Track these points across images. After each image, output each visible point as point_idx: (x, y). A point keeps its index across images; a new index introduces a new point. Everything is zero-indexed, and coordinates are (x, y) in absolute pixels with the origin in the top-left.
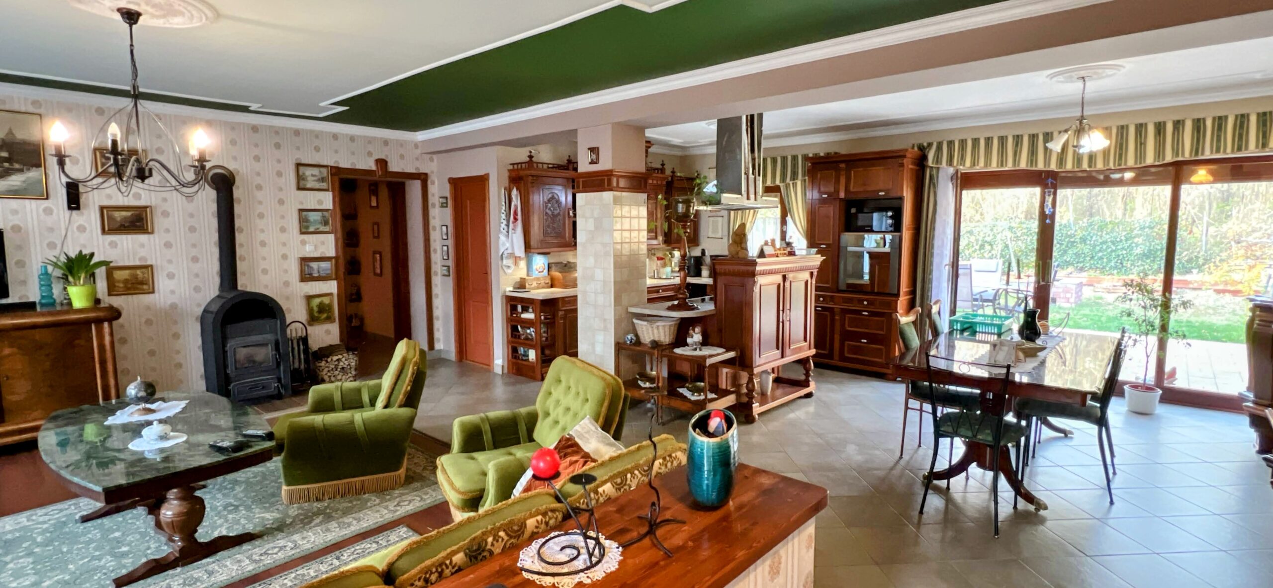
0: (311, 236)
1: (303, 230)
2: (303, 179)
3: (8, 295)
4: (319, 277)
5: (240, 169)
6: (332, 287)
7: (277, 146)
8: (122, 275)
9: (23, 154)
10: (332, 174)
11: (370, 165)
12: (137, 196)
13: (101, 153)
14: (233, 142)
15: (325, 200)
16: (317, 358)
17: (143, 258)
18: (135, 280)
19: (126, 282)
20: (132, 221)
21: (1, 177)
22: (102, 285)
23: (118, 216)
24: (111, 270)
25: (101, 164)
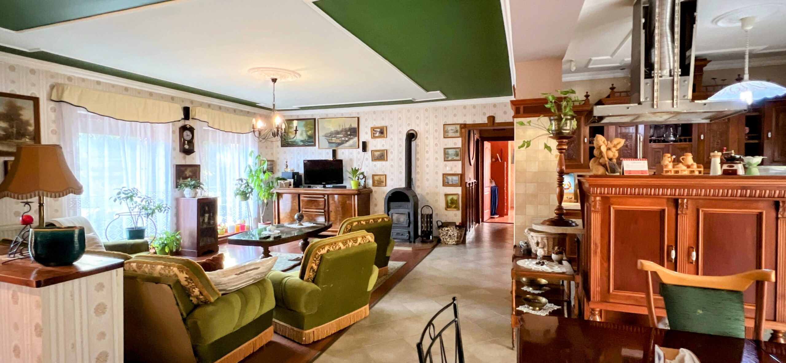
0: (449, 162)
1: (446, 159)
2: (447, 132)
3: (342, 183)
4: (452, 184)
5: (419, 130)
6: (458, 190)
7: (436, 117)
8: (376, 178)
9: (354, 132)
10: (461, 128)
11: (484, 120)
12: (383, 145)
13: (373, 129)
14: (418, 118)
15: (458, 142)
16: (439, 227)
17: (383, 172)
18: (379, 182)
19: (377, 181)
20: (381, 156)
21: (347, 141)
22: (370, 182)
23: (377, 154)
24: (373, 176)
25: (374, 133)
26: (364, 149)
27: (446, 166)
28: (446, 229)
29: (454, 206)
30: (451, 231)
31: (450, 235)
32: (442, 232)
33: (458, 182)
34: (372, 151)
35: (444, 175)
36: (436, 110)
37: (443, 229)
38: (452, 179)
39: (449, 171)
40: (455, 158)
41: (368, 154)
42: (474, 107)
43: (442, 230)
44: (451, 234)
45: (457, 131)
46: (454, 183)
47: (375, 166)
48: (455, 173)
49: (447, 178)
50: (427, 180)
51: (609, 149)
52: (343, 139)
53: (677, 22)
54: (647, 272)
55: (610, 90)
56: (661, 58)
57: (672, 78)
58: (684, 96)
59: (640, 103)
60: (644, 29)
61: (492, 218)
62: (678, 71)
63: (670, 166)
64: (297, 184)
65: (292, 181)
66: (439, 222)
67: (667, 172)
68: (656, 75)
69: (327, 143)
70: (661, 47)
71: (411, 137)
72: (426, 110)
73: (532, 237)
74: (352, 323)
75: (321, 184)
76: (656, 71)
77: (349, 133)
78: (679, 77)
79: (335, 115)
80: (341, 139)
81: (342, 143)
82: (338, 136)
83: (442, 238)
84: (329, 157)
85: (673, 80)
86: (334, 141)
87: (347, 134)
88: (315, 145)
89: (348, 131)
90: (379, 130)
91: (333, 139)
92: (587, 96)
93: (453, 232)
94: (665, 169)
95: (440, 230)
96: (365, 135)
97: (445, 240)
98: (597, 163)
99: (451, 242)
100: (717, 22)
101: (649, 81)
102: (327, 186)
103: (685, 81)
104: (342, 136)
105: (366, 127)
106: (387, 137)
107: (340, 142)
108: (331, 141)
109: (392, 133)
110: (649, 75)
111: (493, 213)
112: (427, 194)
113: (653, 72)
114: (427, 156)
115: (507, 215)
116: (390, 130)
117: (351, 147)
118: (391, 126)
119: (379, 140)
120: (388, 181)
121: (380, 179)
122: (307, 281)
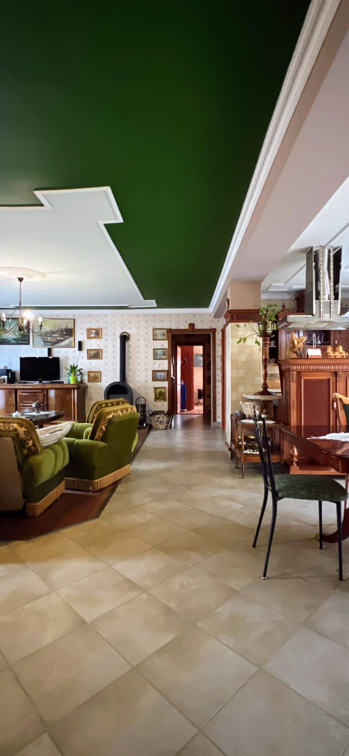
0: (158, 360)
1: (155, 358)
2: (155, 335)
3: (59, 379)
4: (160, 379)
5: (132, 333)
6: (166, 384)
7: (146, 322)
8: (92, 374)
9: (70, 332)
10: (168, 332)
11: (186, 327)
12: (98, 345)
13: (89, 330)
14: (130, 322)
15: (165, 344)
16: (151, 415)
17: (99, 369)
18: (95, 377)
19: (93, 377)
20: (96, 355)
21: (62, 341)
22: (86, 378)
23: (92, 353)
24: (89, 372)
25: (89, 334)
26: (80, 348)
27: (155, 363)
28: (158, 416)
29: (162, 397)
30: (161, 417)
31: (160, 422)
32: (154, 419)
33: (164, 377)
34: (87, 350)
35: (154, 372)
36: (146, 316)
37: (155, 417)
38: (160, 375)
39: (157, 368)
40: (163, 357)
41: (84, 353)
42: (178, 315)
43: (154, 417)
44: (162, 421)
45: (164, 335)
46: (162, 378)
47: (90, 363)
48: (163, 370)
49: (156, 374)
50: (139, 376)
51: (298, 343)
52: (59, 338)
53: (332, 267)
54: (337, 399)
56: (324, 288)
57: (329, 301)
58: (336, 312)
59: (313, 315)
60: (314, 269)
61: (182, 411)
62: (333, 297)
63: (331, 354)
64: (12, 379)
65: (6, 377)
66: (150, 412)
67: (330, 356)
68: (321, 298)
69: (42, 341)
70: (323, 282)
71: (124, 338)
73: (246, 405)
75: (37, 380)
76: (321, 296)
77: (65, 333)
78: (333, 301)
79: (50, 316)
80: (56, 338)
81: (58, 342)
82: (53, 335)
83: (153, 425)
84: (45, 354)
85: (330, 302)
86: (49, 340)
87: (63, 334)
88: (28, 344)
89: (64, 331)
90: (94, 331)
91: (48, 338)
93: (163, 418)
94: (329, 355)
95: (152, 418)
96: (80, 335)
97: (156, 426)
98: (292, 351)
99: (162, 426)
100: (347, 268)
101: (318, 301)
102: (44, 382)
103: (336, 303)
104: (57, 335)
105: (82, 328)
106: (102, 338)
107: (56, 341)
108: (46, 340)
109: (106, 334)
110: (318, 298)
111: (183, 408)
112: (139, 388)
113: (320, 296)
114: (139, 355)
115: (193, 409)
116: (104, 332)
117: (67, 346)
118: (106, 328)
119: (94, 340)
120: (103, 377)
121: (95, 375)
122: (97, 440)
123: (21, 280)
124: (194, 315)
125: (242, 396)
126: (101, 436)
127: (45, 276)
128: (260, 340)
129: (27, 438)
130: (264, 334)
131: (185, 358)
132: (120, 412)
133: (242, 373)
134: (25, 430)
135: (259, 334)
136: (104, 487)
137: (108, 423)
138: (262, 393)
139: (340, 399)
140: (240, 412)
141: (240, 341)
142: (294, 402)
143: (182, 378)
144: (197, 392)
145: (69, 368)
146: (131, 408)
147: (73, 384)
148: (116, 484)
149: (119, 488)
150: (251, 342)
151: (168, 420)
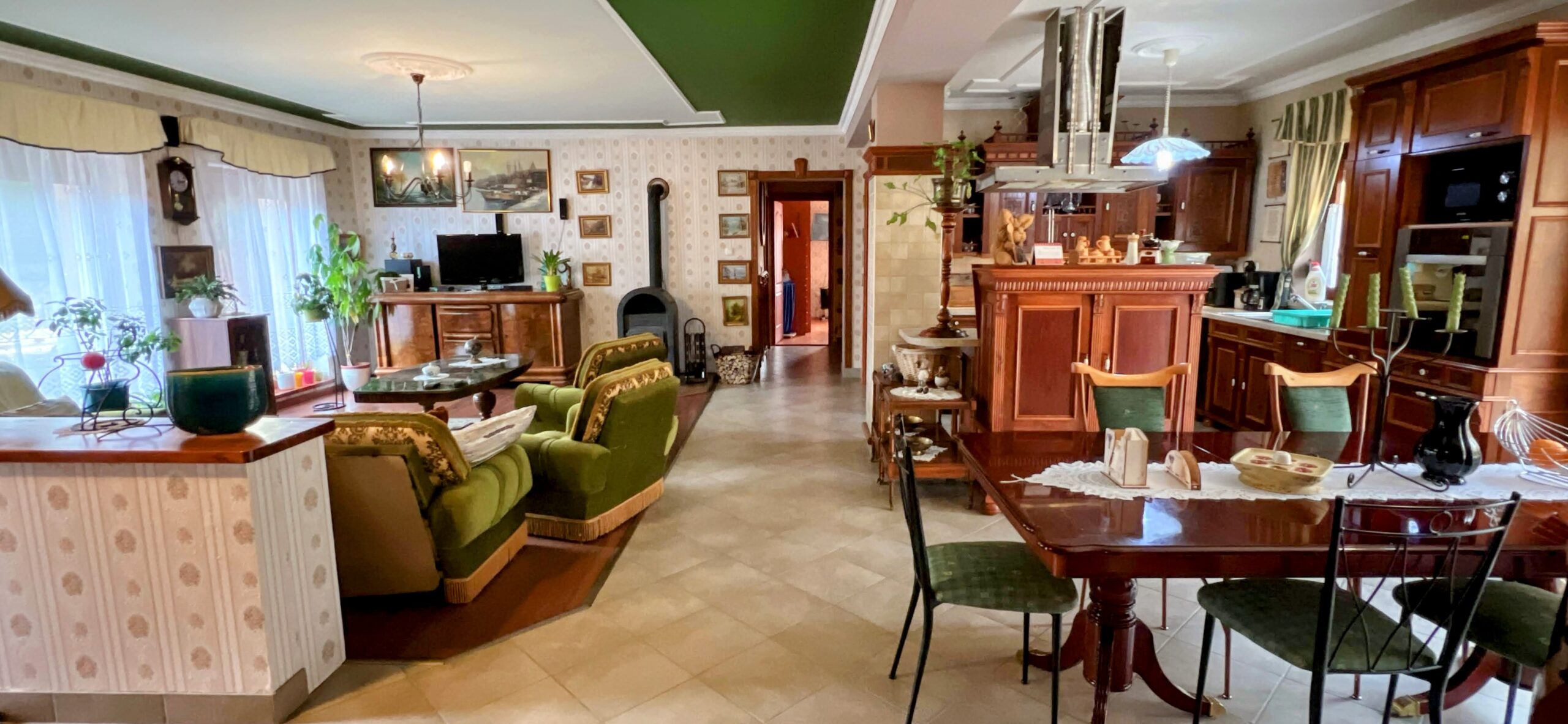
0: (729, 240)
1: (723, 235)
2: (724, 185)
3: (522, 279)
4: (736, 280)
5: (673, 180)
6: (747, 290)
7: (703, 155)
8: (591, 270)
9: (540, 180)
10: (750, 179)
11: (790, 166)
12: (602, 208)
13: (581, 175)
14: (668, 156)
15: (745, 205)
16: (716, 356)
17: (605, 258)
18: (599, 275)
19: (594, 275)
20: (598, 228)
21: (525, 198)
22: (579, 277)
23: (590, 223)
24: (585, 266)
25: (582, 184)
26: (564, 213)
27: (723, 246)
28: (729, 358)
29: (739, 317)
30: (737, 361)
31: (736, 369)
32: (722, 364)
33: (743, 275)
34: (580, 218)
35: (722, 264)
36: (703, 143)
37: (724, 359)
38: (735, 270)
39: (729, 255)
40: (740, 233)
41: (573, 225)
42: (772, 140)
43: (722, 360)
44: (739, 367)
45: (742, 185)
46: (739, 277)
47: (587, 246)
48: (740, 259)
49: (726, 269)
50: (690, 272)
51: (1016, 229)
52: (518, 192)
53: (1099, 56)
54: (1080, 375)
55: (994, 131)
56: (1079, 105)
57: (1089, 133)
58: (1103, 159)
59: (1051, 166)
60: (1061, 61)
61: (785, 338)
62: (1097, 125)
63: (1086, 253)
64: (423, 284)
65: (411, 277)
66: (715, 347)
67: (1082, 260)
68: (1072, 128)
69: (483, 199)
70: (1079, 90)
71: (658, 192)
72: (685, 142)
73: (905, 355)
74: (645, 506)
75: (477, 283)
76: (1072, 123)
77: (529, 181)
78: (1099, 134)
79: (497, 144)
80: (512, 193)
81: (517, 200)
82: (506, 186)
83: (721, 375)
84: (490, 228)
85: (1092, 136)
86: (497, 197)
87: (526, 183)
88: (454, 204)
89: (528, 178)
90: (592, 177)
91: (496, 192)
92: (962, 138)
93: (742, 362)
94: (1081, 257)
95: (719, 361)
96: (563, 186)
97: (727, 378)
98: (1001, 248)
99: (741, 378)
100: (1137, 51)
101: (1064, 135)
102: (491, 287)
103: (1104, 139)
104: (513, 186)
105: (566, 170)
106: (609, 192)
107: (512, 199)
108: (489, 196)
109: (618, 184)
110: (1063, 128)
111: (787, 331)
112: (691, 297)
113: (1068, 124)
114: (688, 228)
115: (809, 331)
116: (614, 178)
117: (535, 209)
118: (618, 170)
119: (593, 198)
120: (616, 278)
121: (599, 272)
122: (587, 442)
123: (418, 79)
124: (807, 140)
125: (898, 332)
126: (596, 434)
127: (471, 70)
128: (938, 218)
129: (435, 454)
130: (946, 206)
131: (793, 224)
132: (635, 383)
133: (898, 285)
134: (430, 439)
135: (935, 206)
136: (607, 531)
137: (610, 408)
138: (937, 333)
139: (1088, 376)
140: (892, 366)
141: (894, 220)
142: (1000, 358)
143: (785, 267)
144: (819, 293)
145: (542, 257)
146: (661, 369)
147: (551, 293)
148: (632, 522)
149: (640, 533)
150: (917, 218)
151: (752, 366)
